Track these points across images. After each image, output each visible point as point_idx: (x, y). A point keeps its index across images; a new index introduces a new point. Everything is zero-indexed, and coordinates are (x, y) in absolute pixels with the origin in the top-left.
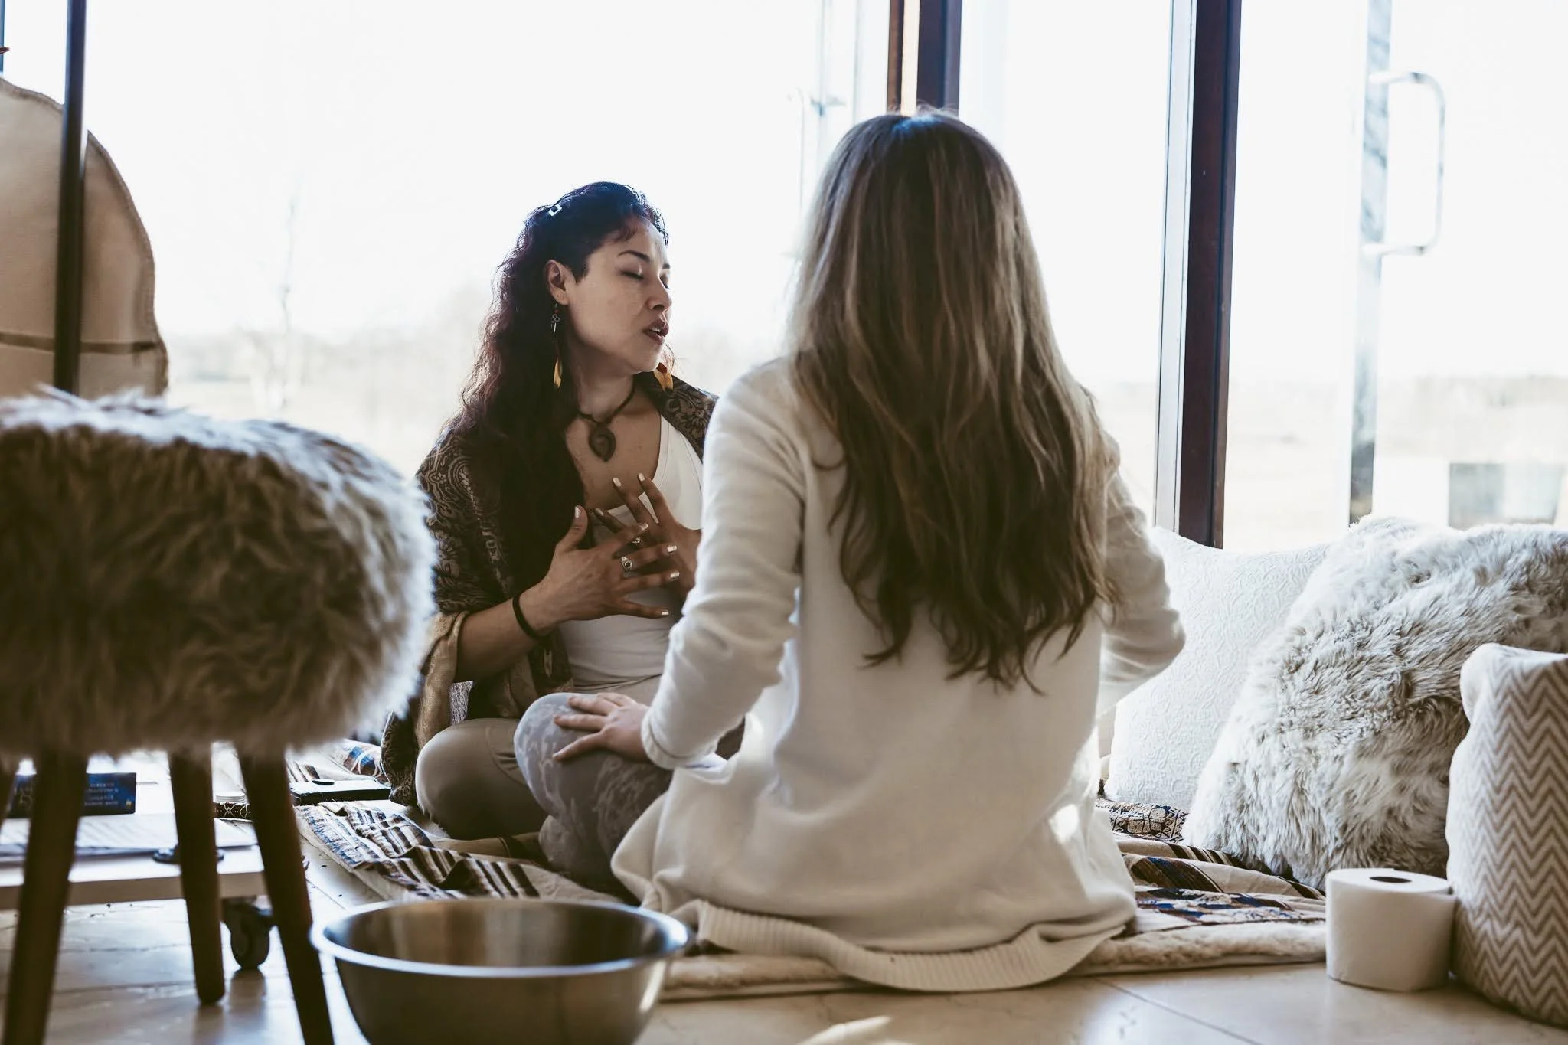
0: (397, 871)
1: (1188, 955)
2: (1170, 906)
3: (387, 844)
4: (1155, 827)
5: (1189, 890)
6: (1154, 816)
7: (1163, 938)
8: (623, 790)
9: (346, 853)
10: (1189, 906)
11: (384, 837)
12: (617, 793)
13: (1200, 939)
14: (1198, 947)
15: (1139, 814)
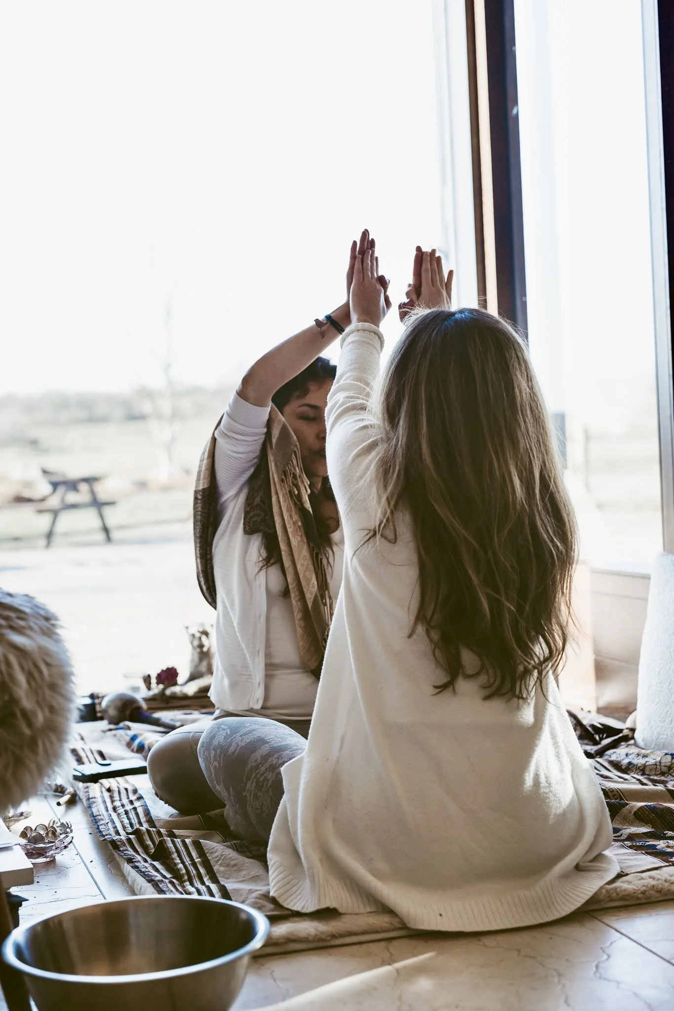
0: (125, 845)
1: (660, 891)
2: (654, 846)
3: (126, 821)
4: (664, 769)
5: (671, 832)
6: (663, 761)
7: (642, 879)
8: (262, 779)
9: (100, 827)
10: (668, 847)
11: (125, 816)
12: (257, 782)
13: (669, 878)
14: (666, 884)
15: (654, 759)
